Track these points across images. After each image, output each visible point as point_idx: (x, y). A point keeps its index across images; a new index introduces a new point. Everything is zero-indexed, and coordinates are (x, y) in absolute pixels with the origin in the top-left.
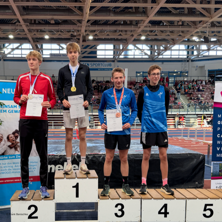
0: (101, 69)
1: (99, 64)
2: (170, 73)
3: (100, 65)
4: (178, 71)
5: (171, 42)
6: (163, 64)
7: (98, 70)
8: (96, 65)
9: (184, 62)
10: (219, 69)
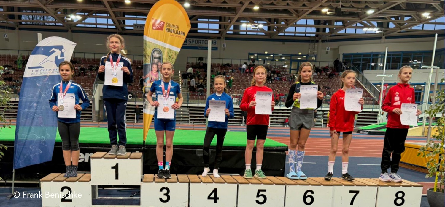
0: (202, 47)
1: (200, 41)
2: (292, 57)
3: (202, 43)
4: (303, 54)
5: (294, 15)
6: (284, 44)
7: (199, 48)
8: (196, 43)
9: (312, 42)
10: (357, 53)
